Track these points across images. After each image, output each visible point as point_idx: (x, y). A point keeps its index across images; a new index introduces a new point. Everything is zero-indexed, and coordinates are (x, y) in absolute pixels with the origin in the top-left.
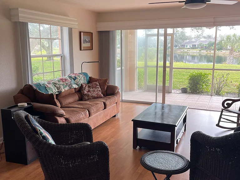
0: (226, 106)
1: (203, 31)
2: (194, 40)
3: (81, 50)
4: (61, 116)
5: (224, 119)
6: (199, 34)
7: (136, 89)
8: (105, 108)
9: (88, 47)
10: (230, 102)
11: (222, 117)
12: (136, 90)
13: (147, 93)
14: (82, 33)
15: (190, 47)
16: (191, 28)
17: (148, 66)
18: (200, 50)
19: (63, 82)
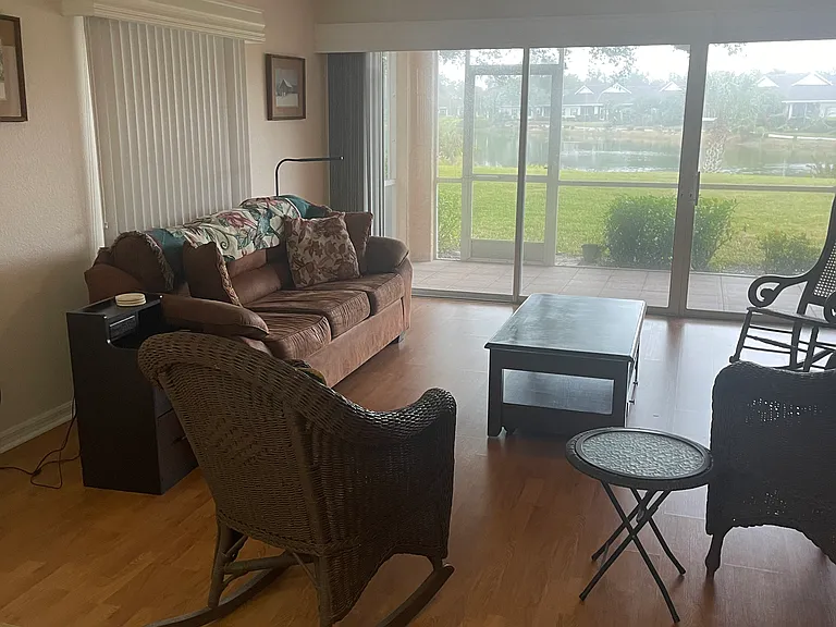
0: (761, 299)
1: (631, 62)
2: (586, 91)
3: (269, 117)
4: (257, 335)
5: (755, 338)
6: (618, 70)
7: (435, 256)
8: (373, 312)
9: (291, 108)
10: (773, 286)
11: (748, 334)
12: (435, 259)
13: (471, 267)
14: (273, 60)
15: (575, 114)
16: (590, 49)
17: (475, 178)
18: (608, 126)
19: (236, 226)
